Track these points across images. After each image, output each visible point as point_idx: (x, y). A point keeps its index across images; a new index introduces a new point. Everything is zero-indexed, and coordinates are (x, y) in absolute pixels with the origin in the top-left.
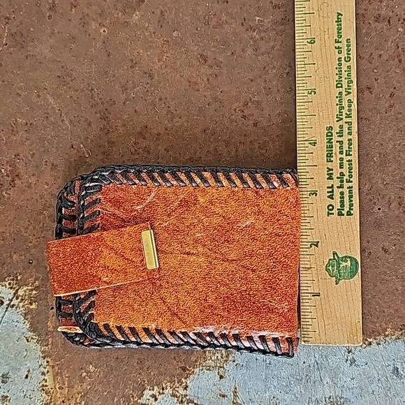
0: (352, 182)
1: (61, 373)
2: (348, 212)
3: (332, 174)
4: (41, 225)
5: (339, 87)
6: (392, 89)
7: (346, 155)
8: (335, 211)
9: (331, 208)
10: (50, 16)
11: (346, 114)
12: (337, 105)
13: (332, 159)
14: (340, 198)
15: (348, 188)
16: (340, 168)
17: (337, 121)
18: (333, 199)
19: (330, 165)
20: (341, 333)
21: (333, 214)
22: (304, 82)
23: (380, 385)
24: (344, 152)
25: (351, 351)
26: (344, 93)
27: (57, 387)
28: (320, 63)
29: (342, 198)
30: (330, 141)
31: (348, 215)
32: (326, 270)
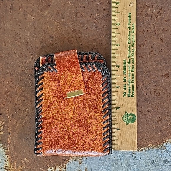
0: (134, 83)
1: (13, 161)
2: (132, 95)
3: (126, 79)
4: (6, 99)
5: (129, 44)
6: (152, 45)
7: (132, 72)
8: (127, 95)
9: (125, 93)
10: (11, 11)
11: (132, 55)
12: (128, 51)
13: (126, 73)
14: (129, 89)
15: (132, 85)
16: (129, 77)
17: (128, 58)
18: (126, 90)
19: (125, 76)
20: (128, 146)
21: (126, 96)
22: (115, 41)
23: (146, 167)
24: (131, 70)
25: (134, 153)
26: (131, 46)
27: (11, 167)
28: (121, 33)
29: (130, 89)
30: (125, 66)
31: (132, 96)
32: (123, 119)
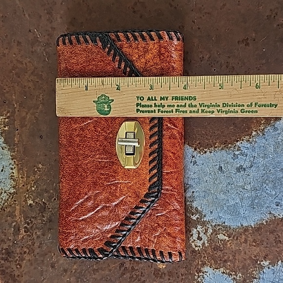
0: (158, 112)
2: (139, 110)
3: (164, 100)
5: (223, 105)
8: (139, 101)
9: (142, 99)
11: (204, 110)
12: (211, 104)
13: (174, 100)
14: (148, 105)
15: (155, 110)
16: (168, 105)
17: (199, 104)
18: (148, 100)
19: (170, 98)
22: (229, 81)
24: (178, 108)
26: (219, 108)
28: (242, 91)
30: (186, 98)
31: (137, 109)
32: (102, 95)
